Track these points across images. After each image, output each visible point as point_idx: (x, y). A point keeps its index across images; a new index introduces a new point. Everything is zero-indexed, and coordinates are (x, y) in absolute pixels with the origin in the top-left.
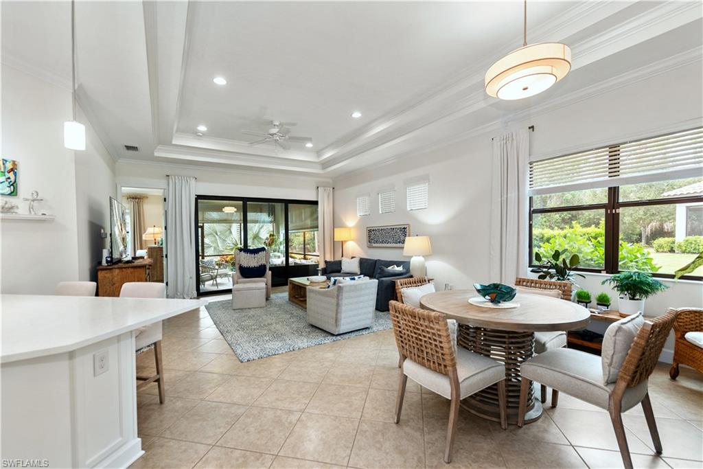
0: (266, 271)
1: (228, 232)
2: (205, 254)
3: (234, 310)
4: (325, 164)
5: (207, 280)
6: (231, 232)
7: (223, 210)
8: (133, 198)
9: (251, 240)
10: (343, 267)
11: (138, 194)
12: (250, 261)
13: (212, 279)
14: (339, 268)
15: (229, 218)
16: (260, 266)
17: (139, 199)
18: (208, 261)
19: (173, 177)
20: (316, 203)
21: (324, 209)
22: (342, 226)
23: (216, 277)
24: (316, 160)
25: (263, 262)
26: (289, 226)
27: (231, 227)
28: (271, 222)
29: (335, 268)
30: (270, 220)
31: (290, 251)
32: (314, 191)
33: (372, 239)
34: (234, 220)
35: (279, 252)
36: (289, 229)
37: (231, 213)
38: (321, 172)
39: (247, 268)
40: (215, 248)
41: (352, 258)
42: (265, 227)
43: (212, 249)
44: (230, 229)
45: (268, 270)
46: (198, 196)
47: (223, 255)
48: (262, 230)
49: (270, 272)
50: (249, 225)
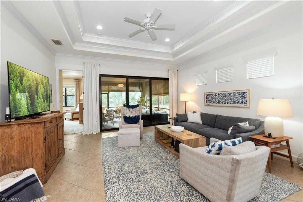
0: (139, 119)
1: (121, 96)
2: (109, 106)
3: (119, 147)
4: (175, 55)
5: (108, 121)
6: (122, 96)
7: (118, 85)
8: (76, 80)
9: (131, 100)
10: (188, 118)
11: (78, 77)
12: (130, 113)
13: (110, 120)
14: (186, 119)
15: (121, 89)
16: (136, 116)
17: (79, 80)
18: (110, 110)
19: (87, 64)
20: (167, 79)
21: (172, 83)
22: (185, 92)
23: (113, 119)
24: (170, 52)
25: (138, 114)
26: (152, 92)
27: (122, 94)
28: (141, 91)
29: (183, 119)
30: (140, 90)
31: (152, 106)
32: (167, 72)
33: (209, 101)
34: (123, 90)
35: (144, 106)
36: (152, 94)
37: (122, 87)
38: (172, 59)
39: (128, 117)
40: (115, 103)
41: (194, 112)
42: (137, 94)
43: (114, 103)
44: (121, 95)
45: (140, 119)
46: (101, 75)
47: (118, 107)
48: (136, 95)
49: (142, 121)
50: (129, 93)
